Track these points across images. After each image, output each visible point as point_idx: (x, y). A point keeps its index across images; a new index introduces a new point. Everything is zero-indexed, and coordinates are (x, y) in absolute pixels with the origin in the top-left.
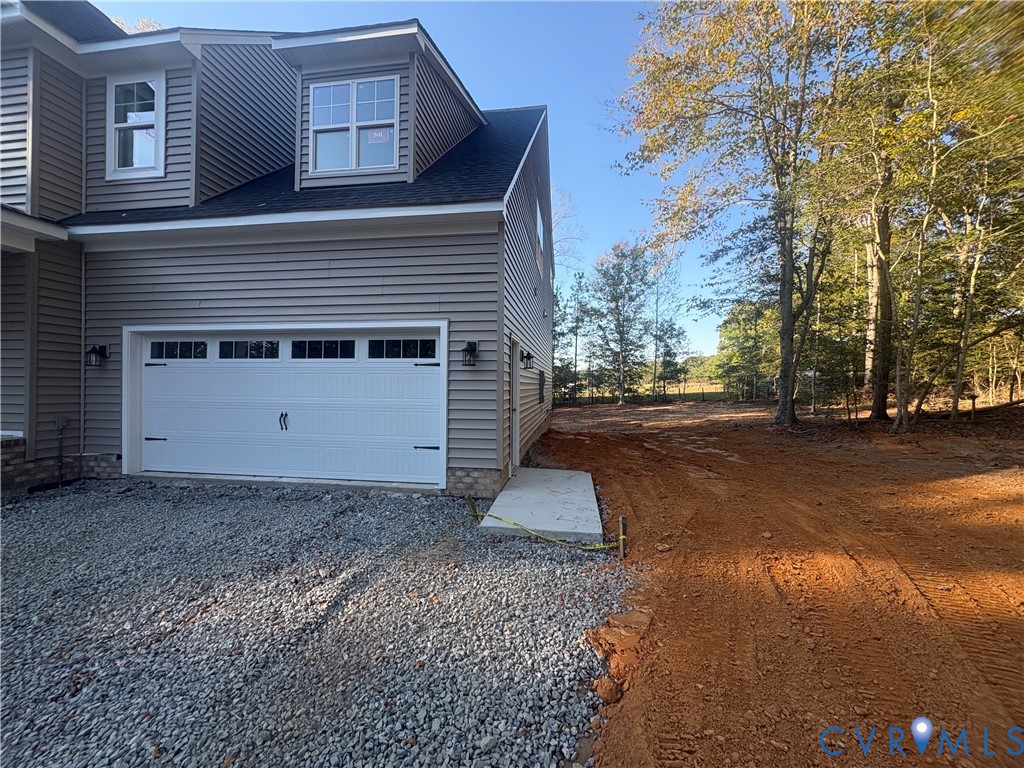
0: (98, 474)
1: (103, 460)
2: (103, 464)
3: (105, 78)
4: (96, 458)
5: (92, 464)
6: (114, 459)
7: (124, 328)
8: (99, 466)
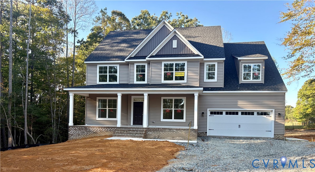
0: (201, 136)
1: (202, 133)
2: (202, 134)
3: (204, 63)
4: (201, 133)
5: (200, 134)
6: (205, 133)
7: (208, 109)
8: (201, 134)
